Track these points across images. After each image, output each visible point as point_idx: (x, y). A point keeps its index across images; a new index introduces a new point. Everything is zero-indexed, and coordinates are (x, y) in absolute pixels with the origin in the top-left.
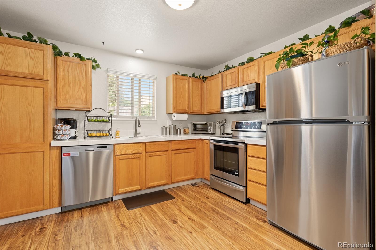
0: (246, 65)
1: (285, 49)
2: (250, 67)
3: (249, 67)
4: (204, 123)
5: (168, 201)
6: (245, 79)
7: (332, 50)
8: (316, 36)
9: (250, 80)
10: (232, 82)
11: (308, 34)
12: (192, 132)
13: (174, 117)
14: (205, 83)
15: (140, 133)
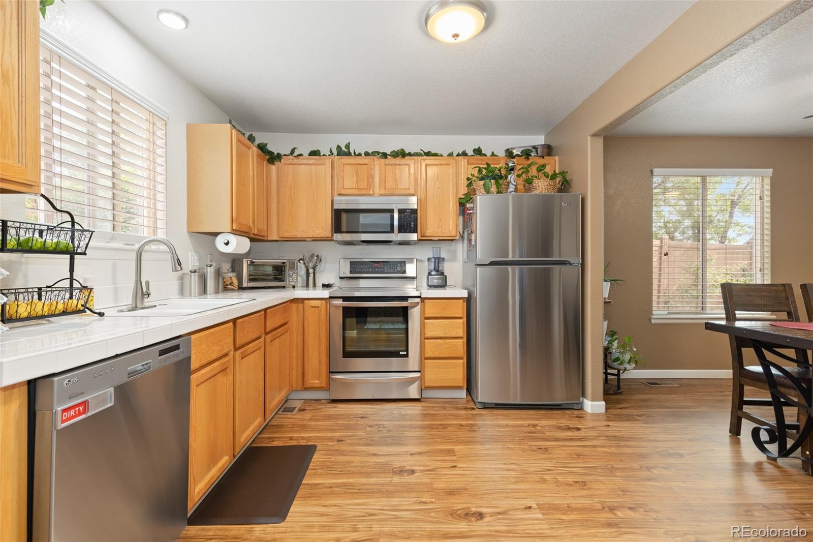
0: (390, 160)
1: (457, 157)
2: (400, 166)
3: (398, 166)
4: (278, 262)
5: (314, 457)
6: (389, 184)
7: (540, 184)
8: (493, 154)
9: (399, 187)
10: (357, 182)
11: (481, 148)
12: (245, 285)
13: (227, 244)
14: (273, 168)
15: (149, 295)
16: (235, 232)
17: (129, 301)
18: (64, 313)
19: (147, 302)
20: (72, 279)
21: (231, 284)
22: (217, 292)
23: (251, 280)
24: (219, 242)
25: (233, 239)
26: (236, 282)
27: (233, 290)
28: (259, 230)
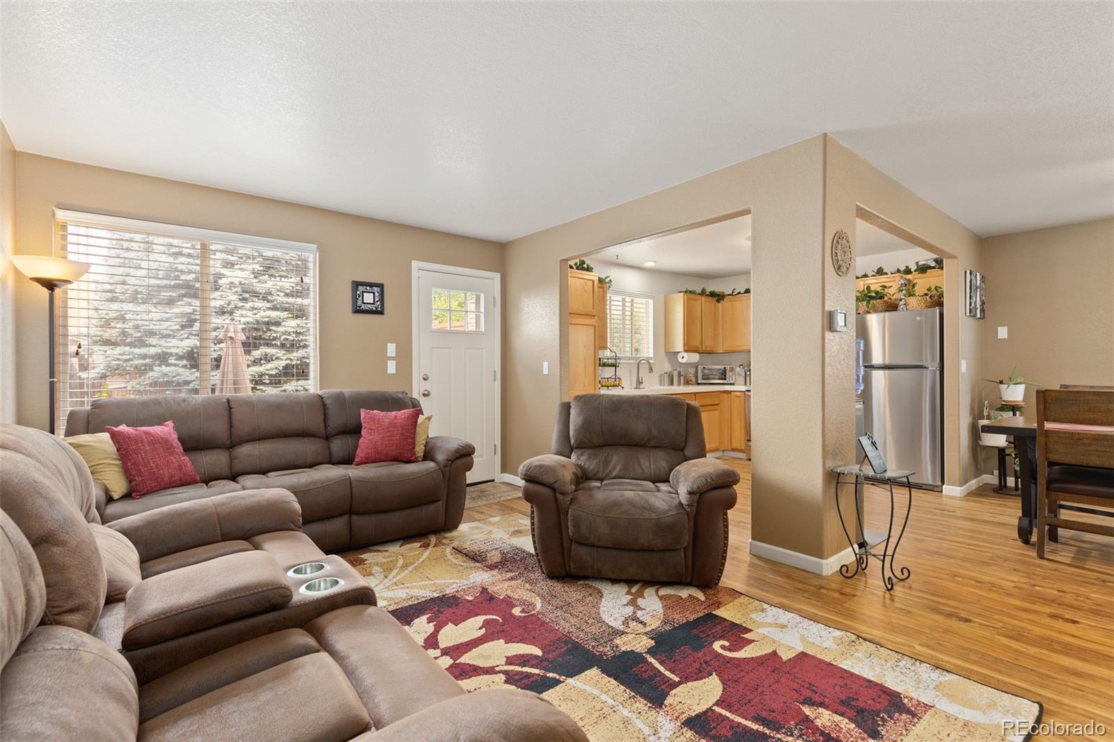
4: (722, 367)
12: (699, 382)
13: (683, 358)
14: (720, 305)
15: (642, 383)
16: (686, 351)
17: (635, 386)
18: (613, 386)
19: (641, 386)
20: (615, 375)
21: (691, 380)
22: (684, 384)
23: (704, 379)
24: (680, 356)
25: (685, 355)
26: (694, 379)
27: (692, 384)
28: (706, 347)
